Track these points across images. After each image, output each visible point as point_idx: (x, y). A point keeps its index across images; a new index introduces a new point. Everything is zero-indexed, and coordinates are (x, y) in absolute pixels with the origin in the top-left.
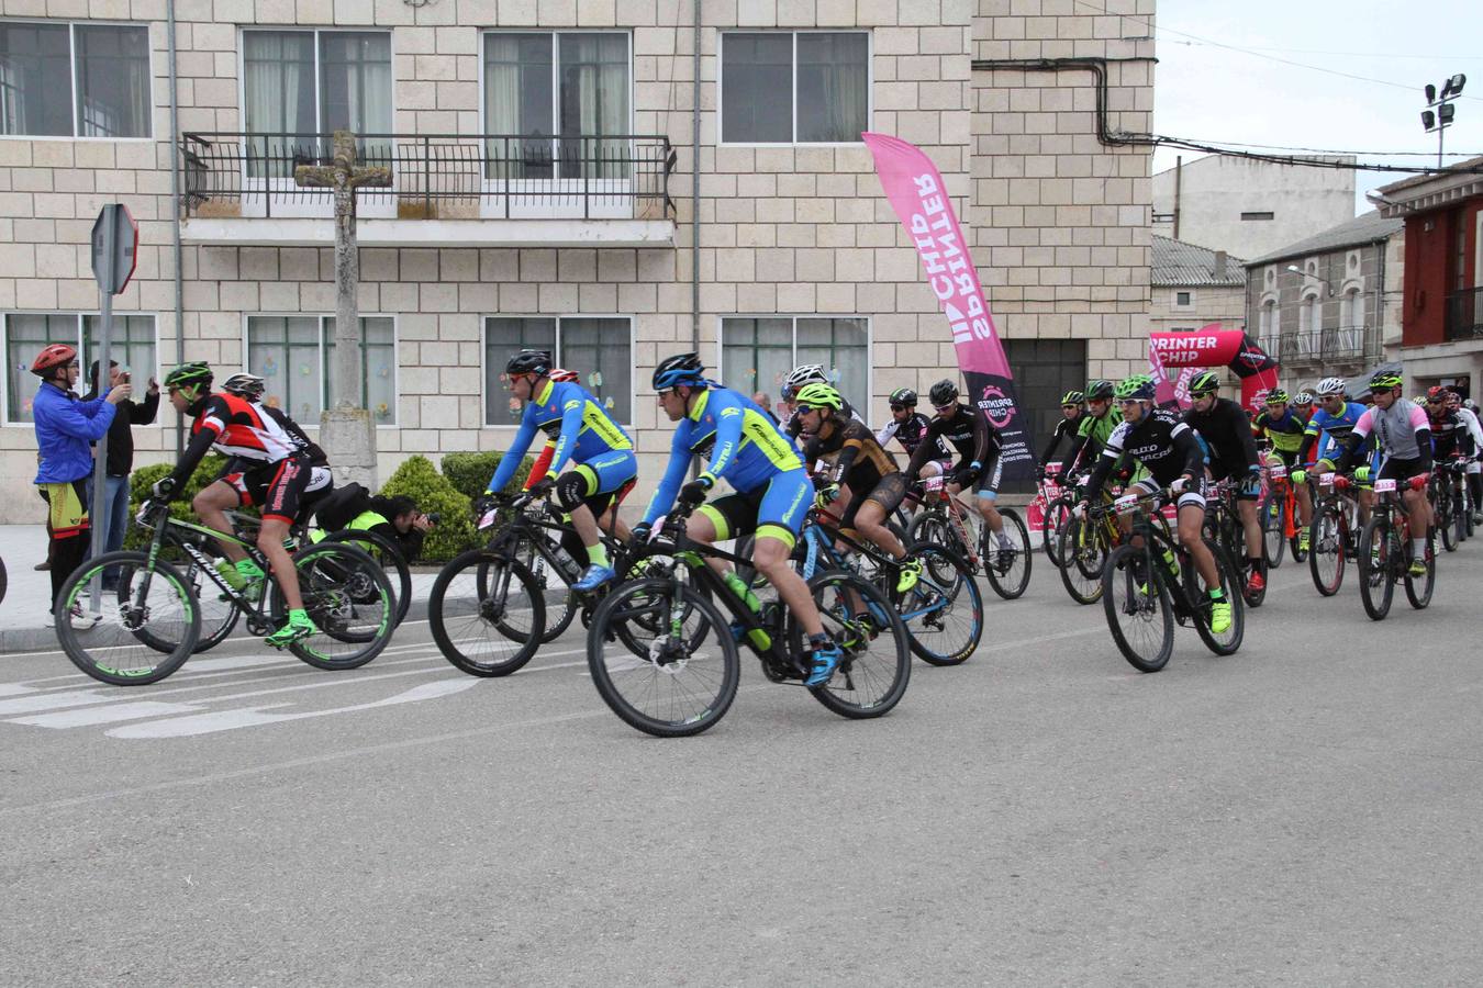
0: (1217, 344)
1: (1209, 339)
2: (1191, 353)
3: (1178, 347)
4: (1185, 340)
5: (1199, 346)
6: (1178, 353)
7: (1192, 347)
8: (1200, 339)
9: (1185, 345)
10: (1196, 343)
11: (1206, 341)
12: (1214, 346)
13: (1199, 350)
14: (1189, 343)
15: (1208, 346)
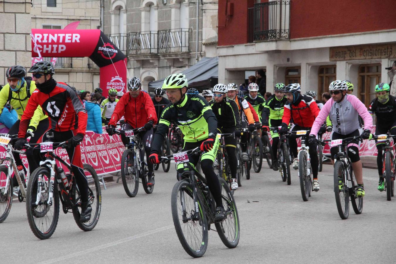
0: (80, 39)
1: (74, 35)
2: (60, 46)
3: (50, 41)
4: (56, 35)
5: (67, 41)
6: (50, 46)
7: (61, 41)
8: (67, 35)
9: (55, 40)
10: (64, 38)
11: (72, 37)
12: (78, 41)
13: (66, 44)
14: (59, 38)
15: (74, 41)
